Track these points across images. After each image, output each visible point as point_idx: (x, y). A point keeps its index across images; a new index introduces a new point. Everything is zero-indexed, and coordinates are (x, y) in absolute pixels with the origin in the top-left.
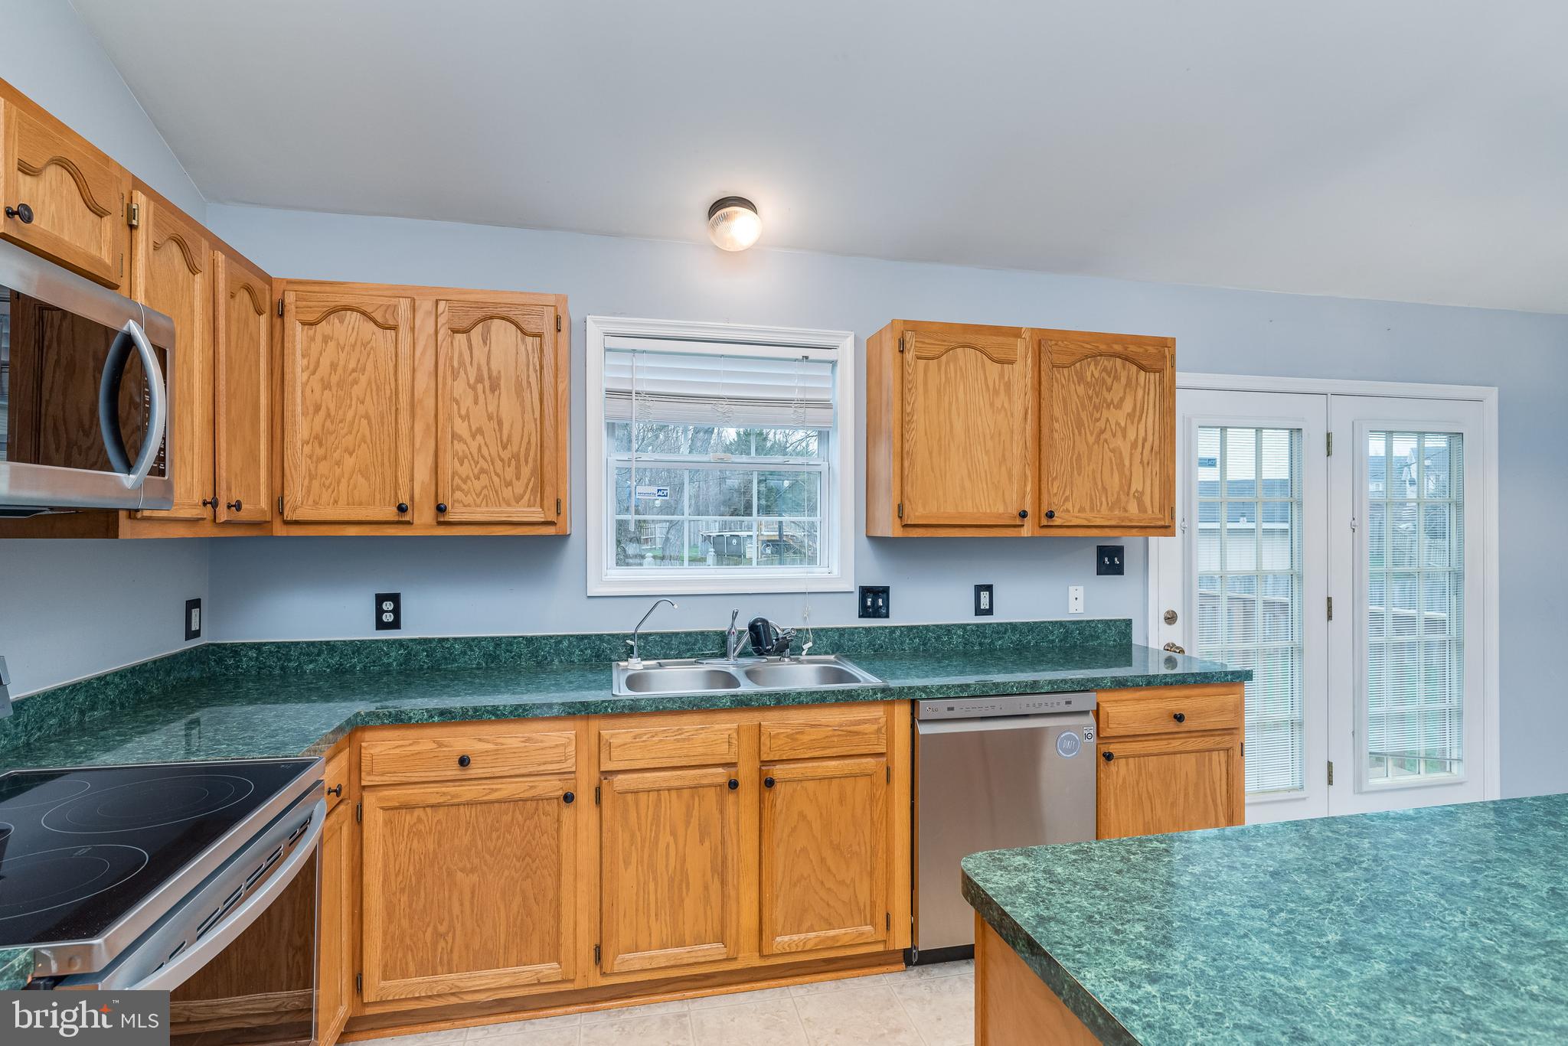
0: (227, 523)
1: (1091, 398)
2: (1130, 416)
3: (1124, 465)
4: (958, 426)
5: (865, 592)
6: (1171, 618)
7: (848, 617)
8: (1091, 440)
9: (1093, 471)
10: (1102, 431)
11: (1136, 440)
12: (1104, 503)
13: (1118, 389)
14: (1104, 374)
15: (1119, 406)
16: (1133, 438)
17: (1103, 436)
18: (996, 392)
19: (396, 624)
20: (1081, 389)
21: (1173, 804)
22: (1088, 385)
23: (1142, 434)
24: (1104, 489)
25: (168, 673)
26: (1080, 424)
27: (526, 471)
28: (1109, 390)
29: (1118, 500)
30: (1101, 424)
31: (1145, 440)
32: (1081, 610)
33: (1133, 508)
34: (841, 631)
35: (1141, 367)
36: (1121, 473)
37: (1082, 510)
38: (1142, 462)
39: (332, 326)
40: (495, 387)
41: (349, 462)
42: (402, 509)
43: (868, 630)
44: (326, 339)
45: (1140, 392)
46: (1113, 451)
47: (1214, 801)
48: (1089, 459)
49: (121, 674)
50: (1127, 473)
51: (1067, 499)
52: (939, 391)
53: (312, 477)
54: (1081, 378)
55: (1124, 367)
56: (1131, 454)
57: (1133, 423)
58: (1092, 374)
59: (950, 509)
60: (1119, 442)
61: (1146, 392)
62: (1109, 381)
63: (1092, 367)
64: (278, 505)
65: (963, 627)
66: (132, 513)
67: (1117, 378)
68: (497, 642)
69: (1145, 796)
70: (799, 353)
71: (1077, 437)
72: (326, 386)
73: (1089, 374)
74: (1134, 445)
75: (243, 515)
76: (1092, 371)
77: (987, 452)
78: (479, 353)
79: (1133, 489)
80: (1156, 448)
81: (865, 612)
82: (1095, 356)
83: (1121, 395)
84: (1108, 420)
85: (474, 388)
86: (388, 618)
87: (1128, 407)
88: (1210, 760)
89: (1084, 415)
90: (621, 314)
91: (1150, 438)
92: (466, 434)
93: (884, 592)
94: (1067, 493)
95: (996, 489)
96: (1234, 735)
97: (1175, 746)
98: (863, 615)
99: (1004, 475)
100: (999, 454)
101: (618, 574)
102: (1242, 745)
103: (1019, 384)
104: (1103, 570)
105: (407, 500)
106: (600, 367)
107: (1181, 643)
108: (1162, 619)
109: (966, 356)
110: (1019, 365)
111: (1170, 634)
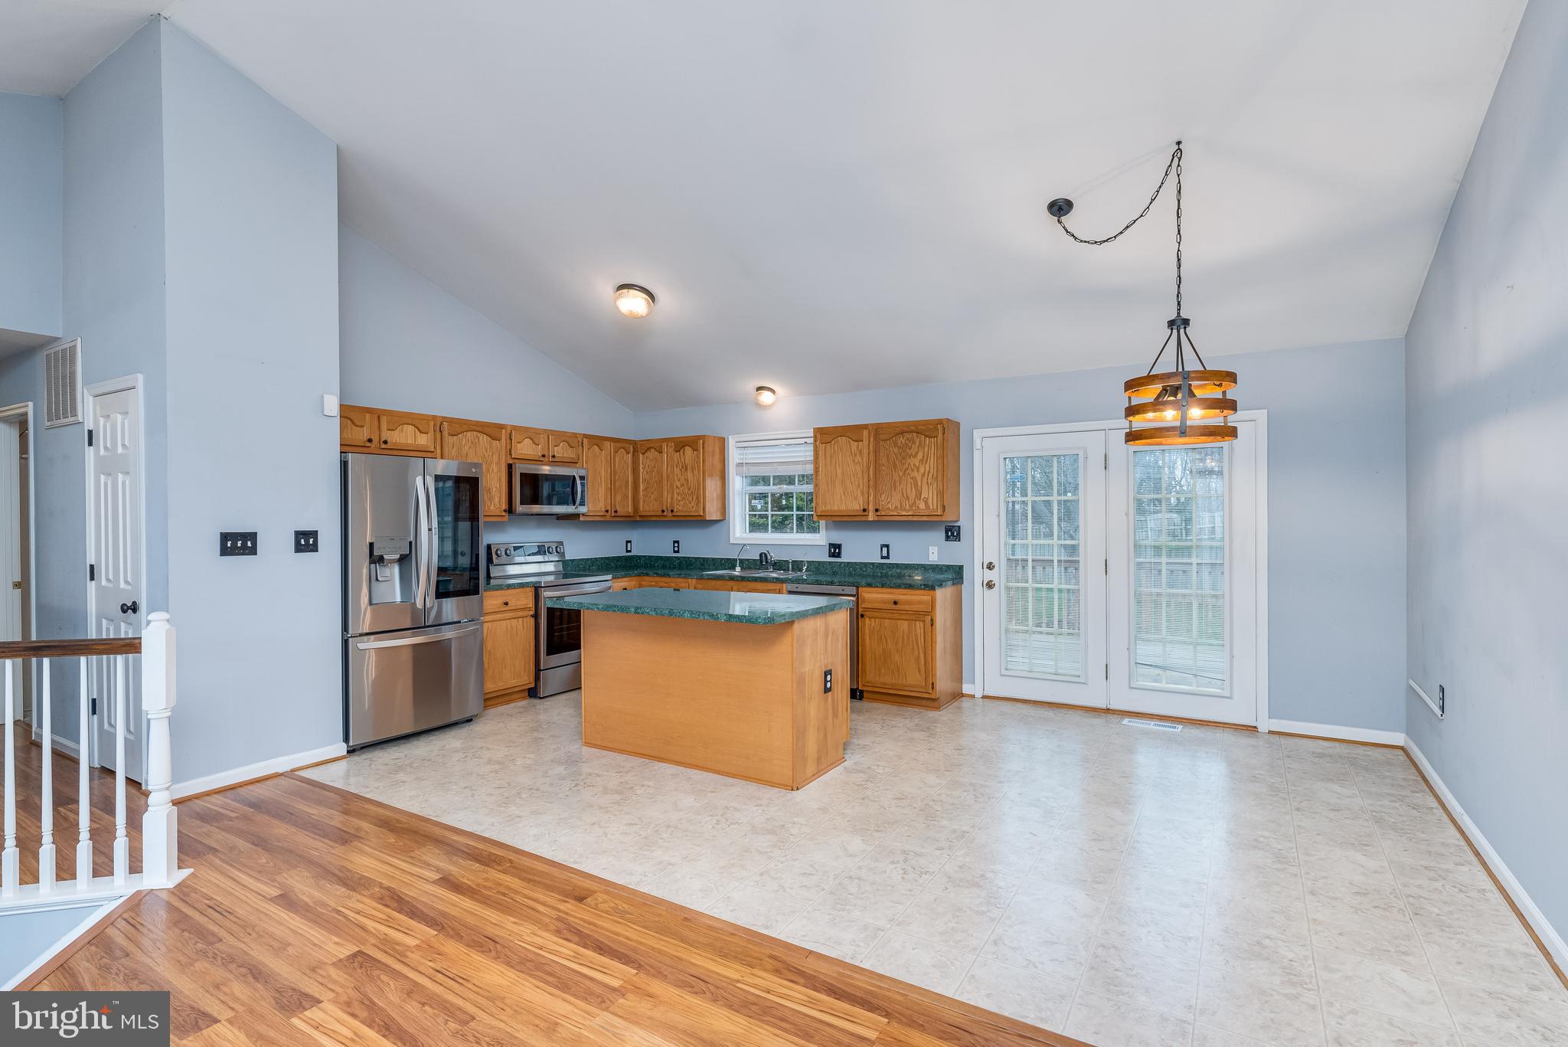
0: (617, 517)
1: (901, 454)
2: (921, 461)
3: (918, 485)
4: (839, 472)
5: (831, 545)
6: (990, 567)
7: (825, 557)
8: (901, 474)
9: (902, 490)
10: (906, 469)
11: (924, 472)
12: (907, 504)
13: (915, 448)
14: (907, 441)
15: (915, 456)
16: (922, 471)
17: (907, 473)
18: (855, 455)
19: (678, 552)
20: (896, 450)
21: (897, 643)
22: (899, 447)
23: (928, 469)
24: (907, 497)
25: (618, 561)
26: (895, 467)
27: (694, 498)
28: (910, 449)
29: (915, 502)
30: (906, 465)
31: (929, 472)
32: (935, 559)
33: (922, 506)
34: (819, 562)
35: (926, 436)
36: (916, 489)
37: (896, 508)
38: (927, 483)
39: (648, 454)
40: (686, 470)
42: (663, 512)
43: (830, 562)
44: (647, 458)
45: (926, 450)
47: (917, 644)
48: (900, 482)
49: (602, 558)
50: (919, 488)
51: (889, 502)
52: (831, 457)
53: (644, 502)
54: (896, 444)
55: (917, 437)
56: (922, 480)
57: (922, 463)
58: (901, 442)
59: (836, 508)
60: (915, 474)
61: (930, 448)
62: (910, 445)
63: (901, 439)
64: (636, 508)
65: (873, 564)
66: (583, 514)
67: (914, 443)
69: (883, 636)
70: (801, 441)
71: (894, 473)
72: (647, 473)
73: (899, 442)
74: (923, 475)
75: (620, 514)
76: (901, 440)
77: (852, 483)
78: (682, 459)
79: (922, 497)
80: (935, 476)
81: (832, 555)
82: (902, 433)
83: (916, 450)
84: (909, 464)
85: (681, 470)
86: (676, 549)
88: (915, 625)
89: (897, 462)
90: (740, 434)
91: (932, 471)
92: (679, 486)
93: (839, 546)
94: (889, 500)
95: (856, 498)
96: (927, 615)
97: (896, 616)
98: (830, 556)
99: (859, 493)
100: (857, 483)
101: (744, 535)
102: (932, 620)
103: (866, 451)
104: (948, 538)
105: (665, 509)
106: (734, 456)
107: (996, 581)
108: (985, 567)
109: (842, 440)
110: (866, 442)
111: (990, 575)
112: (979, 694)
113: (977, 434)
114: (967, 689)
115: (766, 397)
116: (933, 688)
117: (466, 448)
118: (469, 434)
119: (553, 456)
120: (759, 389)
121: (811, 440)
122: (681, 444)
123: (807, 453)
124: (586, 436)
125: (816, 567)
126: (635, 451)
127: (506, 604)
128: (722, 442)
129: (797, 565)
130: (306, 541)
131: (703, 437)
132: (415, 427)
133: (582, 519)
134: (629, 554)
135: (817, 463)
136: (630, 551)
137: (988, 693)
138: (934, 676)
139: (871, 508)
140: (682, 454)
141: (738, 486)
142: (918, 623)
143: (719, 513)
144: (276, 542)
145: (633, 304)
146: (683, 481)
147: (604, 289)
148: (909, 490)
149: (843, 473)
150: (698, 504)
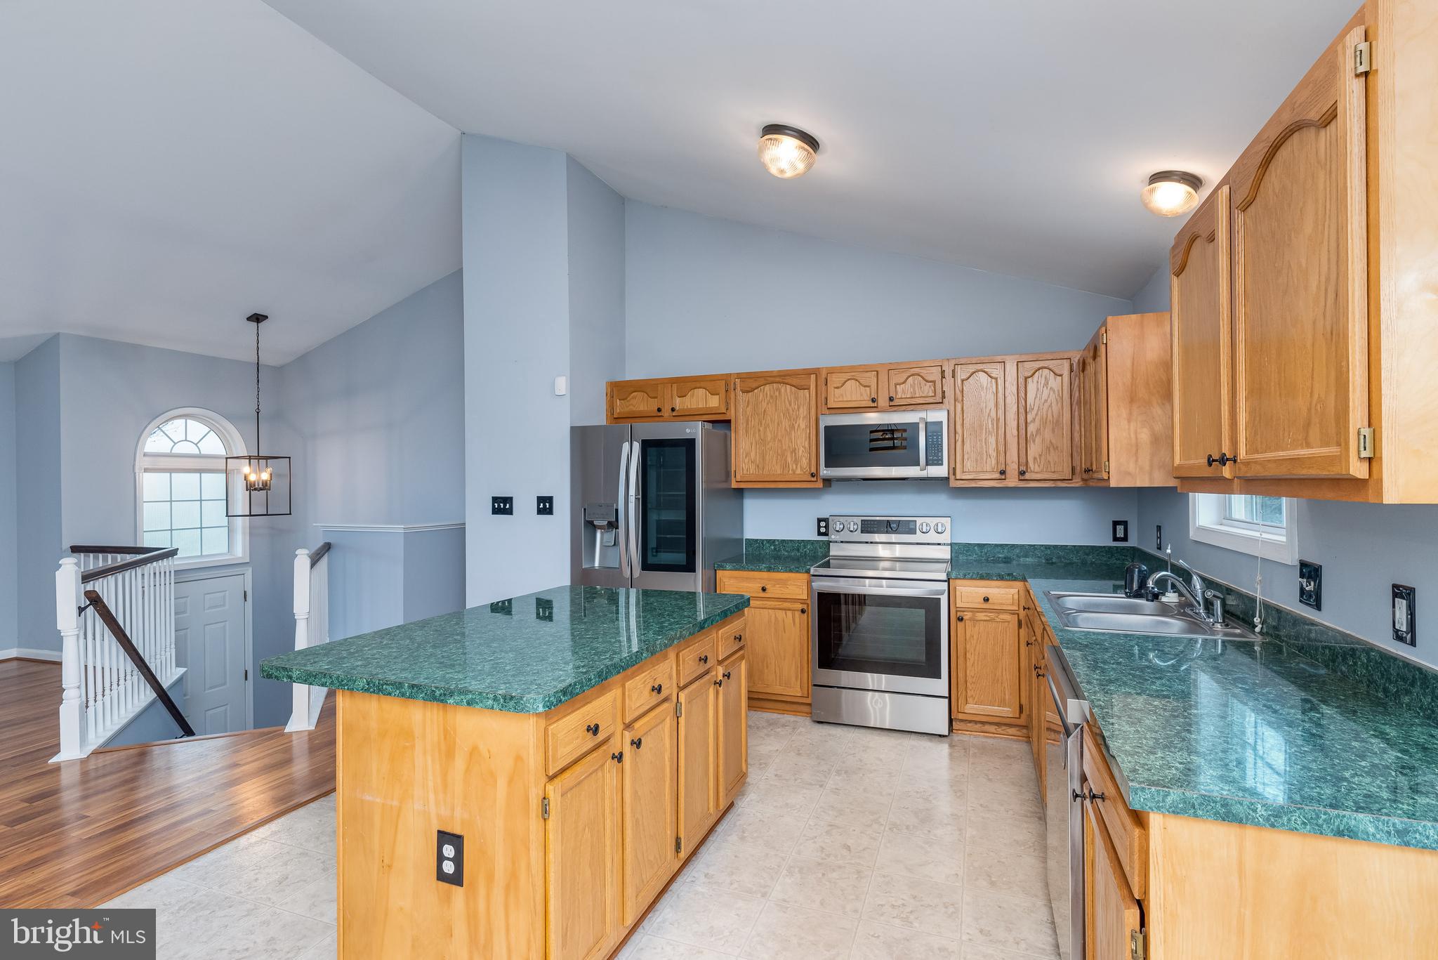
19: (1160, 547)
64: (1075, 466)
66: (953, 478)
75: (1033, 476)
86: (1159, 542)
105: (1089, 466)
117: (764, 404)
118: (767, 387)
119: (893, 398)
125: (1275, 624)
126: (1075, 369)
127: (764, 589)
130: (545, 506)
132: (707, 389)
133: (954, 485)
143: (1162, 473)
144: (525, 505)
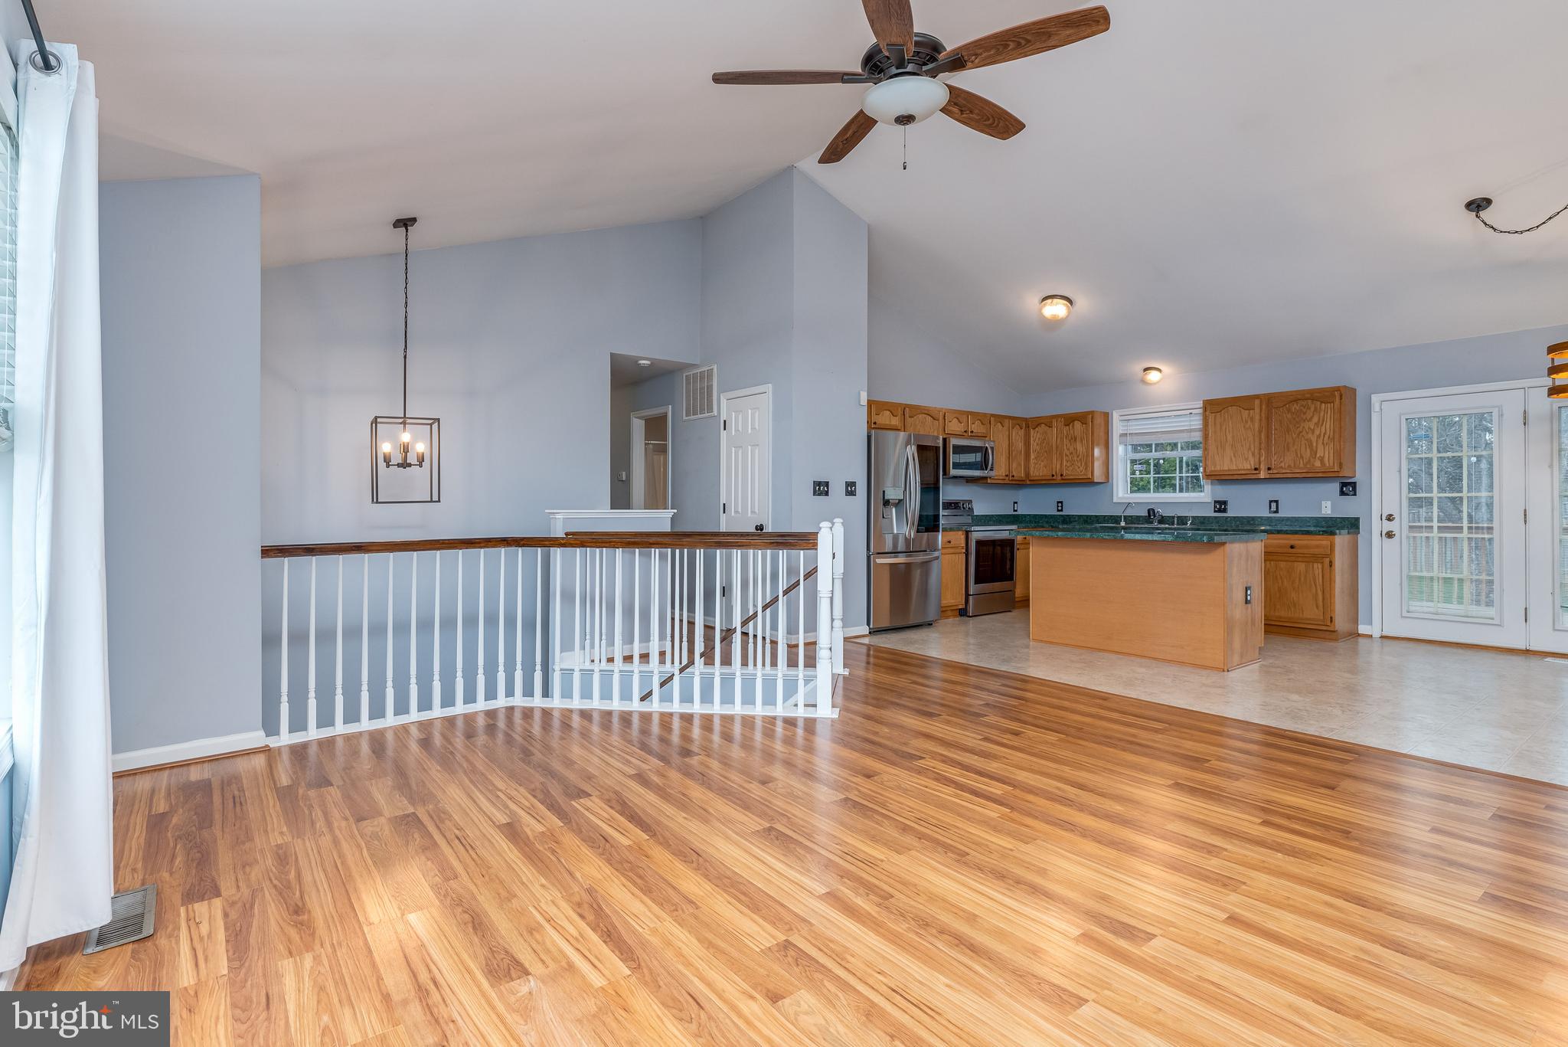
0: (1012, 480)
2: (1317, 424)
3: (1312, 446)
4: (1229, 437)
5: (1217, 502)
6: (1390, 518)
7: (1210, 513)
8: (1295, 436)
9: (1296, 450)
10: (1301, 432)
11: (1320, 434)
12: (1301, 462)
13: (1309, 415)
14: (1302, 408)
15: (1310, 420)
16: (1318, 433)
17: (1301, 435)
18: (1247, 422)
19: (1062, 510)
20: (1289, 416)
21: (1293, 582)
22: (1293, 413)
23: (1323, 431)
24: (1301, 456)
25: (1008, 519)
26: (1288, 430)
27: (1083, 464)
28: (1305, 413)
29: (1309, 460)
30: (1301, 429)
31: (1325, 434)
32: (1329, 512)
33: (1318, 464)
34: (1204, 518)
35: (1322, 402)
36: (1311, 450)
37: (1289, 466)
38: (1323, 443)
39: (1039, 429)
40: (1075, 440)
41: (1042, 463)
42: (1053, 476)
43: (1216, 517)
44: (1038, 432)
45: (1322, 414)
46: (1307, 440)
47: (1315, 582)
48: (1294, 444)
49: (996, 516)
50: (1314, 448)
51: (1282, 462)
52: (1221, 425)
53: (1034, 468)
54: (1289, 410)
55: (1313, 403)
56: (1317, 441)
57: (1318, 427)
58: (1296, 409)
59: (1225, 469)
60: (1310, 435)
61: (1326, 412)
62: (1305, 410)
63: (1295, 405)
64: (1027, 474)
65: (1262, 518)
67: (1309, 408)
68: (1087, 516)
70: (1189, 412)
71: (1287, 436)
72: (1037, 444)
73: (1293, 409)
74: (1319, 436)
75: (1015, 478)
76: (1295, 407)
77: (1242, 446)
78: (1072, 432)
79: (1318, 456)
80: (1331, 437)
81: (1218, 511)
82: (1296, 401)
83: (1311, 415)
84: (1304, 427)
85: (1070, 441)
86: (1060, 508)
87: (1315, 419)
88: (1313, 567)
89: (1291, 426)
90: (1124, 408)
91: (1328, 432)
92: (1068, 454)
93: (1225, 503)
94: (1282, 459)
95: (1247, 459)
96: (1326, 559)
97: (1293, 559)
98: (1215, 511)
99: (1251, 454)
100: (1248, 445)
101: (1126, 495)
102: (1331, 562)
103: (1257, 417)
104: (1342, 493)
105: (1054, 473)
106: (1117, 427)
107: (1396, 531)
108: (1384, 518)
109: (1233, 410)
110: (1257, 410)
111: (1388, 526)
112: (1376, 634)
113: (1376, 399)
114: (1362, 629)
115: (1153, 376)
116: (1331, 621)
117: (922, 425)
118: (920, 416)
119: (972, 432)
120: (1146, 370)
121: (1201, 411)
122: (1070, 420)
123: (1197, 422)
124: (993, 415)
125: (1201, 523)
126: (1027, 426)
127: (950, 542)
128: (1107, 416)
129: (1182, 520)
130: (850, 489)
131: (1092, 413)
132: (891, 412)
133: (989, 481)
134: (1016, 513)
135: (1206, 430)
136: (1016, 511)
137: (1385, 633)
138: (1332, 611)
139: (1263, 467)
140: (1071, 427)
141: (1121, 453)
142: (1315, 565)
143: (1104, 477)
144: (837, 489)
145: (1056, 310)
146: (1071, 449)
147: (1031, 301)
148: (1303, 449)
149: (1233, 437)
150: (1086, 469)
